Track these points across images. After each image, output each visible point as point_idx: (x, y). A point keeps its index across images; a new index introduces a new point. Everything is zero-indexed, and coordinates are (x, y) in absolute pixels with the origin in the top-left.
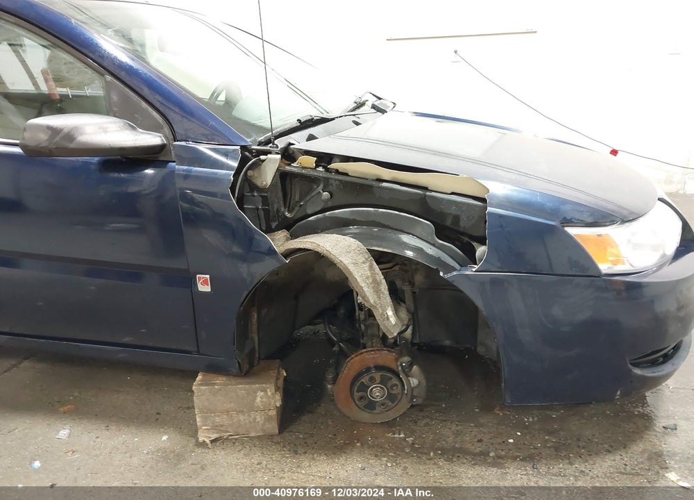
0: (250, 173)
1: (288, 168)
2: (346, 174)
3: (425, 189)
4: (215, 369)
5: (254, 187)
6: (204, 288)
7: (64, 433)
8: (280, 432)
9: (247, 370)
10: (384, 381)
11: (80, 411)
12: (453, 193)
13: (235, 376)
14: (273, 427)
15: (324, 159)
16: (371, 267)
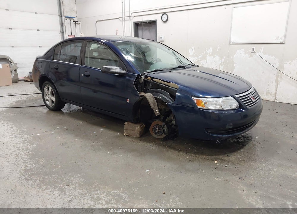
0: (139, 80)
1: (146, 79)
2: (155, 82)
3: (169, 86)
4: (130, 121)
5: (140, 83)
6: (128, 102)
7: (102, 130)
8: (140, 137)
9: (136, 122)
10: (159, 128)
11: (107, 127)
12: (174, 88)
13: (132, 123)
14: (138, 136)
15: (152, 78)
16: (154, 100)
